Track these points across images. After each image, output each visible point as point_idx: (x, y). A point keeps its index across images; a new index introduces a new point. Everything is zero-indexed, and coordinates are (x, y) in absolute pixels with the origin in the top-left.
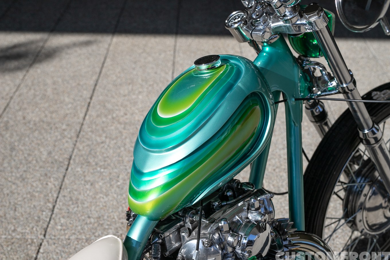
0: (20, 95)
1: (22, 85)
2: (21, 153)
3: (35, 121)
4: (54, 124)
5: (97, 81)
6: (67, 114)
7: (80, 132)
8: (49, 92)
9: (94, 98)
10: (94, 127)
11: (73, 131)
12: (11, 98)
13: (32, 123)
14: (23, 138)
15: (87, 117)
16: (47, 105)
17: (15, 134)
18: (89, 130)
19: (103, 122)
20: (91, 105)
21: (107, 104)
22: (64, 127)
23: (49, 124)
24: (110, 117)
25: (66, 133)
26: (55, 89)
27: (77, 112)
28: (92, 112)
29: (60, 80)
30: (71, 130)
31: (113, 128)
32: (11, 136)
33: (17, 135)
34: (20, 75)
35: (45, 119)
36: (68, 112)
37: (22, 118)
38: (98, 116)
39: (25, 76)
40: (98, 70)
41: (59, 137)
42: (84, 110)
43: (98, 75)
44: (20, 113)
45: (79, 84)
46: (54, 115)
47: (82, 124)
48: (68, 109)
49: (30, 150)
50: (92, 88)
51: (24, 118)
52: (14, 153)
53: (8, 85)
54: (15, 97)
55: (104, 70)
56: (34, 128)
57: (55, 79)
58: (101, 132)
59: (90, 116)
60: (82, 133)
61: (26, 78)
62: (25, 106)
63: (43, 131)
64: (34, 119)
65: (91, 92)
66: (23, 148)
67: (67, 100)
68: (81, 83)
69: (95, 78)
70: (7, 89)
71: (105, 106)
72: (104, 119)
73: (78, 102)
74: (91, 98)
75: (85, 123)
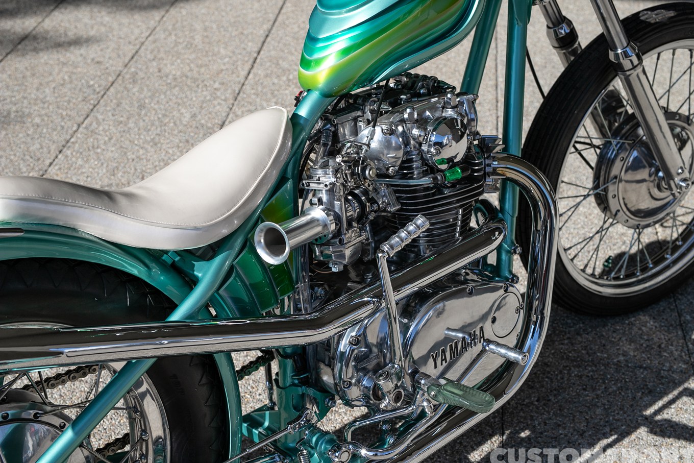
0: (154, 42)
1: (158, 29)
2: (153, 112)
3: (175, 75)
4: (203, 81)
5: (270, 31)
6: (222, 70)
7: (238, 94)
8: (198, 39)
9: (262, 52)
10: (260, 89)
11: (229, 91)
12: (142, 44)
13: (171, 77)
14: (157, 95)
15: (251, 76)
16: (193, 56)
17: (145, 89)
18: (253, 91)
19: (274, 84)
20: (258, 61)
21: (280, 62)
22: (217, 85)
23: (195, 80)
24: (284, 78)
25: (218, 93)
26: (207, 37)
27: (236, 68)
28: (259, 70)
29: (214, 26)
30: (226, 90)
31: (287, 92)
32: (141, 90)
33: (149, 90)
34: (156, 15)
35: (189, 74)
36: (224, 68)
37: (156, 70)
38: (266, 76)
39: (163, 17)
40: (272, 17)
41: (208, 98)
42: (247, 67)
43: (271, 23)
44: (155, 64)
45: (242, 33)
46: (203, 70)
47: (243, 84)
48: (224, 64)
49: (166, 110)
50: (262, 39)
51: (160, 71)
52: (143, 112)
53: (138, 27)
54: (146, 43)
55: (280, 18)
56: (173, 83)
57: (207, 24)
58: (269, 95)
59: (255, 75)
60: (241, 94)
61: (165, 19)
62: (162, 55)
63: (186, 88)
64: (174, 72)
65: (260, 45)
66: (156, 107)
67: (223, 51)
68: (245, 32)
69: (266, 27)
70: (137, 31)
71: (278, 64)
72: (276, 81)
73: (240, 56)
74: (259, 53)
75: (246, 83)
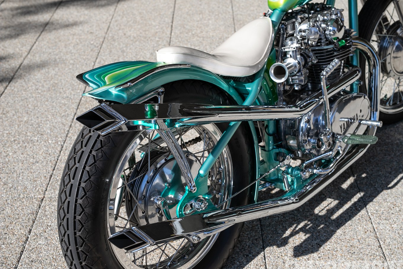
0: (116, 21)
1: (115, 15)
2: (130, 54)
3: (133, 36)
4: (149, 38)
5: (174, 12)
6: (157, 32)
7: (170, 42)
8: (138, 18)
9: (174, 23)
10: (180, 39)
11: (165, 41)
12: (110, 23)
13: (132, 37)
14: (128, 46)
15: (173, 34)
16: (139, 27)
17: (121, 44)
18: (177, 41)
19: (186, 36)
20: (173, 26)
21: (185, 26)
22: (157, 39)
23: (145, 38)
24: (190, 34)
25: (160, 43)
26: (142, 17)
27: (164, 30)
28: (176, 31)
29: (144, 12)
30: (163, 41)
31: (194, 40)
32: (119, 44)
33: (124, 44)
34: (111, 9)
35: (141, 35)
36: (158, 31)
37: (123, 34)
38: (181, 33)
39: (115, 9)
40: (172, 6)
41: (155, 45)
42: (169, 29)
43: (173, 8)
44: (121, 31)
45: (160, 14)
46: (147, 33)
47: (170, 38)
48: (157, 29)
49: (136, 52)
50: (171, 16)
51: (125, 34)
52: (125, 54)
53: (105, 15)
54: (112, 22)
55: (177, 6)
56: (135, 40)
57: (140, 11)
58: (186, 42)
59: (175, 33)
60: (171, 42)
61: (117, 10)
62: (123, 27)
63: (142, 42)
64: (132, 35)
65: (171, 19)
66: (130, 51)
67: (154, 23)
68: (162, 13)
69: (171, 10)
70: (105, 17)
71: (184, 27)
72: (186, 35)
73: (163, 25)
74: (172, 22)
75: (172, 37)
